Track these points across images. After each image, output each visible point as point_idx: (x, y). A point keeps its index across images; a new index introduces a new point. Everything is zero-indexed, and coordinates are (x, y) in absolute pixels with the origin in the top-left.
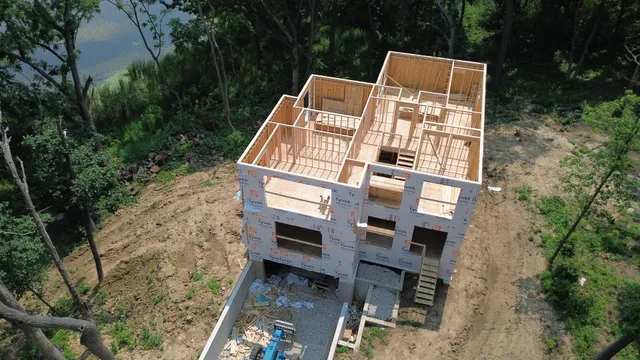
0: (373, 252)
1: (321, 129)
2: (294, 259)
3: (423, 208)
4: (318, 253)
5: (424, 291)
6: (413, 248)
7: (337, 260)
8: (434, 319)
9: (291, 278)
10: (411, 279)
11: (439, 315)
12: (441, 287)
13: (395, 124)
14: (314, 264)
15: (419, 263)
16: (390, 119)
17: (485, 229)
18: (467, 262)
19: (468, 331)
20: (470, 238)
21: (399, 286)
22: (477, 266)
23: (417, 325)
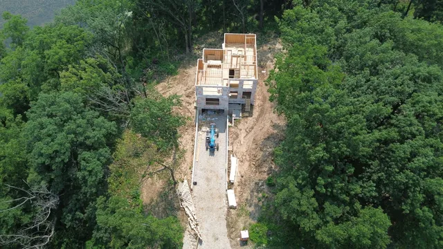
0: (232, 100)
1: (210, 66)
2: (212, 107)
3: (245, 87)
4: (218, 104)
5: (247, 108)
6: (243, 97)
7: (224, 105)
8: (251, 114)
9: (209, 113)
10: (243, 106)
11: (252, 113)
12: (252, 106)
13: (232, 59)
14: (217, 107)
15: (245, 101)
16: (229, 58)
17: (262, 86)
18: (258, 97)
19: (260, 116)
20: (258, 90)
21: (241, 108)
22: (261, 98)
23: (247, 117)
